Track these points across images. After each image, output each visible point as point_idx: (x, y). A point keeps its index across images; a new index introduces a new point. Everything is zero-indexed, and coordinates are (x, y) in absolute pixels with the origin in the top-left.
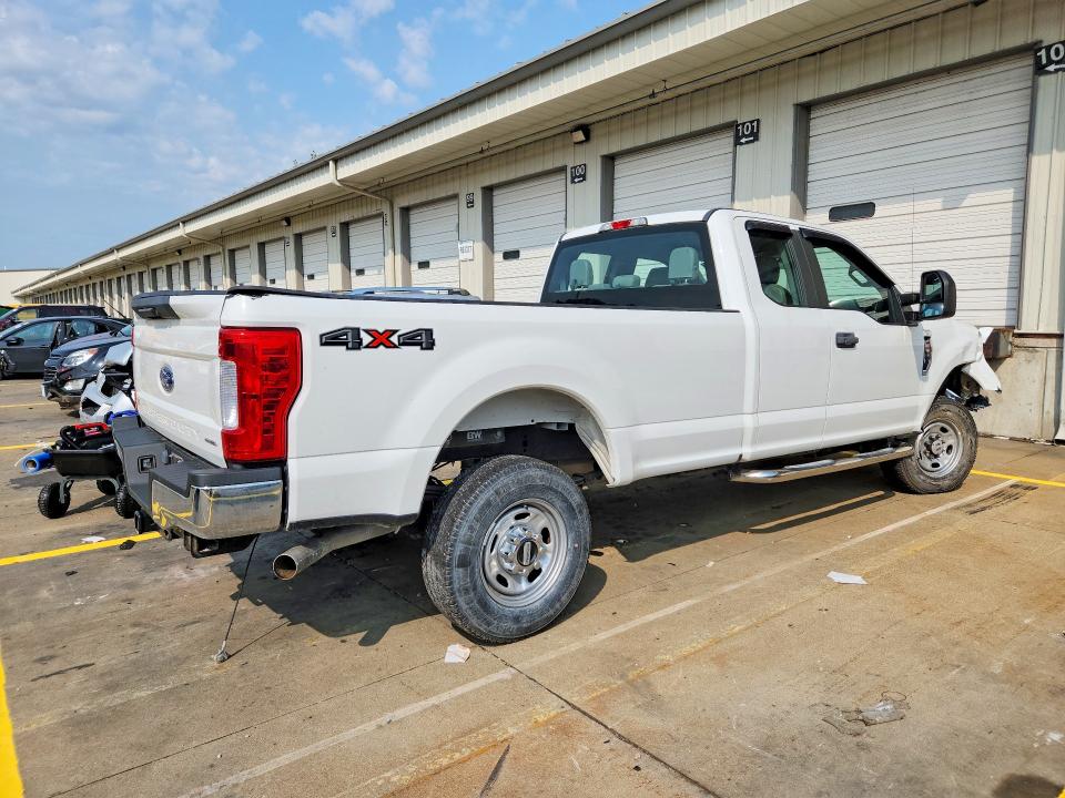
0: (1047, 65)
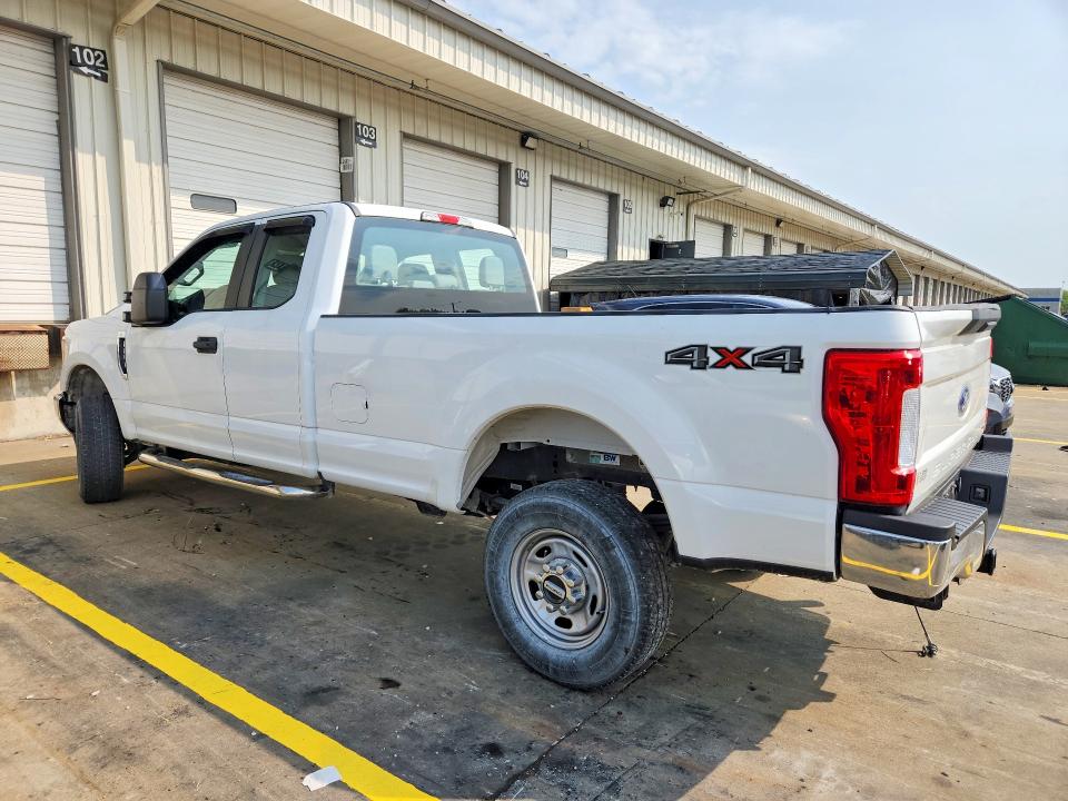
0: (81, 65)
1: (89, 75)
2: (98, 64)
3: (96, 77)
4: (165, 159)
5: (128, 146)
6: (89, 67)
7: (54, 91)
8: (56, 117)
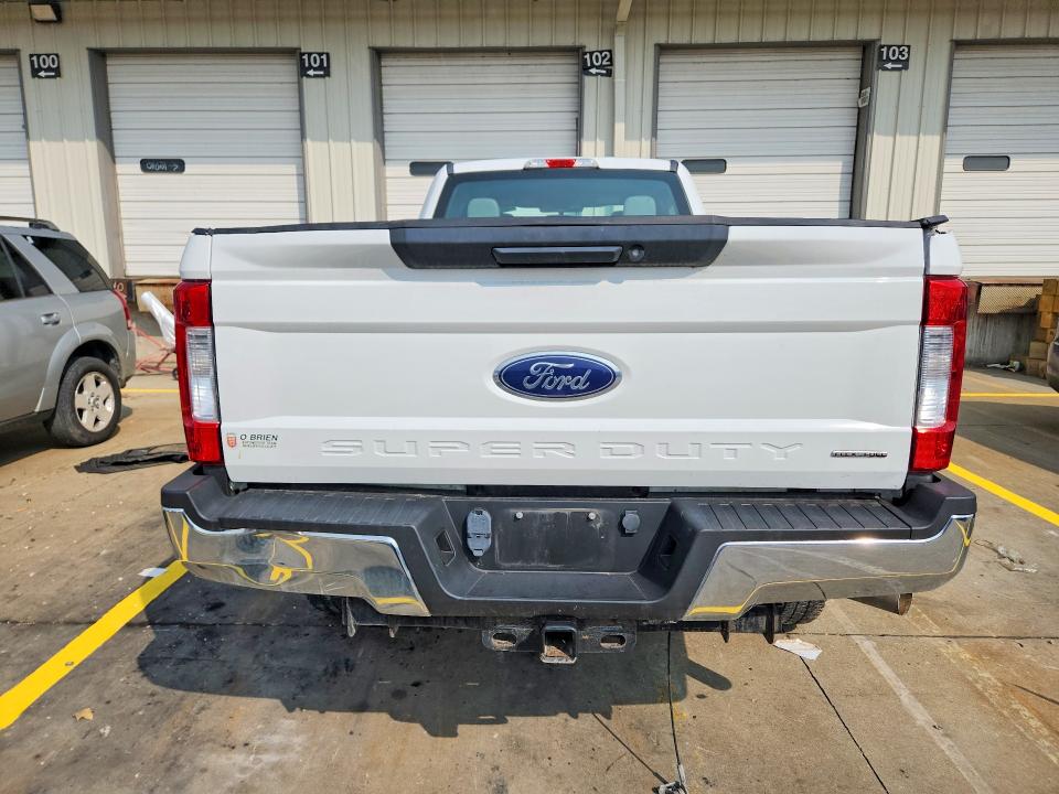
0: (590, 68)
1: (597, 74)
2: (604, 63)
3: (602, 75)
4: (654, 133)
5: (620, 127)
6: (597, 68)
7: (575, 95)
8: (576, 115)
